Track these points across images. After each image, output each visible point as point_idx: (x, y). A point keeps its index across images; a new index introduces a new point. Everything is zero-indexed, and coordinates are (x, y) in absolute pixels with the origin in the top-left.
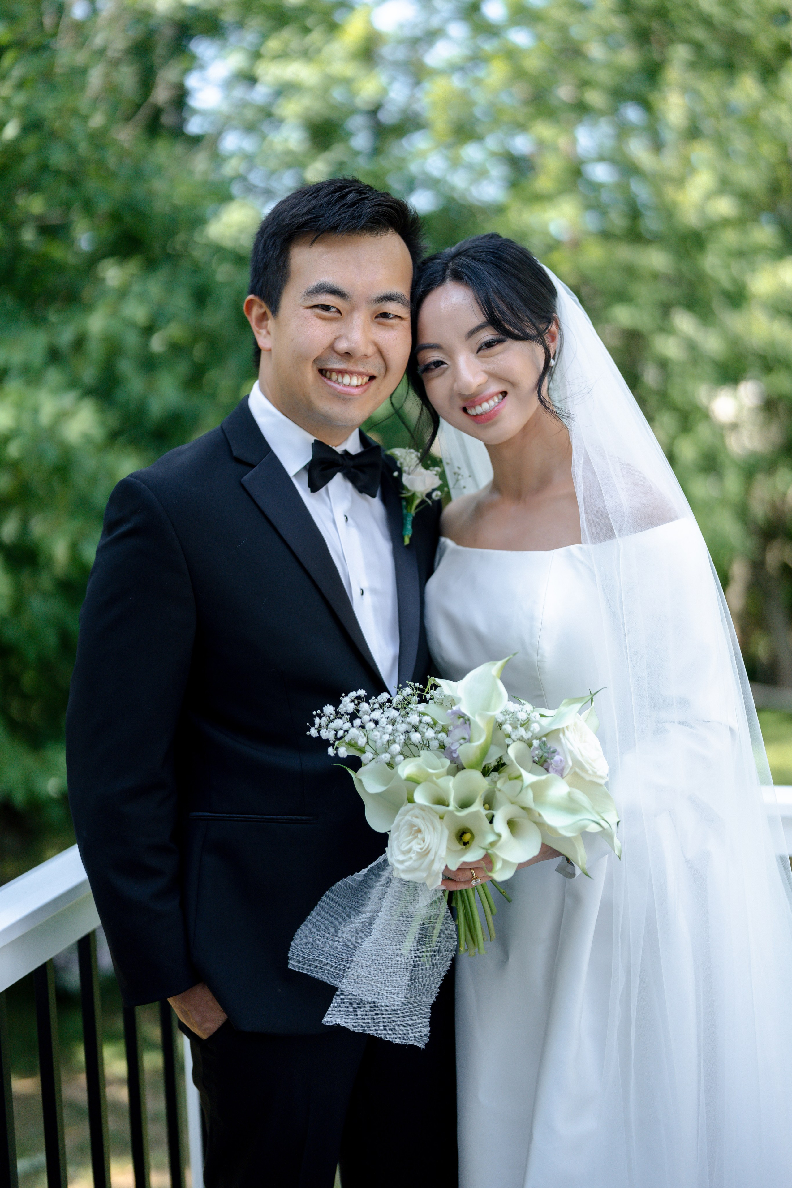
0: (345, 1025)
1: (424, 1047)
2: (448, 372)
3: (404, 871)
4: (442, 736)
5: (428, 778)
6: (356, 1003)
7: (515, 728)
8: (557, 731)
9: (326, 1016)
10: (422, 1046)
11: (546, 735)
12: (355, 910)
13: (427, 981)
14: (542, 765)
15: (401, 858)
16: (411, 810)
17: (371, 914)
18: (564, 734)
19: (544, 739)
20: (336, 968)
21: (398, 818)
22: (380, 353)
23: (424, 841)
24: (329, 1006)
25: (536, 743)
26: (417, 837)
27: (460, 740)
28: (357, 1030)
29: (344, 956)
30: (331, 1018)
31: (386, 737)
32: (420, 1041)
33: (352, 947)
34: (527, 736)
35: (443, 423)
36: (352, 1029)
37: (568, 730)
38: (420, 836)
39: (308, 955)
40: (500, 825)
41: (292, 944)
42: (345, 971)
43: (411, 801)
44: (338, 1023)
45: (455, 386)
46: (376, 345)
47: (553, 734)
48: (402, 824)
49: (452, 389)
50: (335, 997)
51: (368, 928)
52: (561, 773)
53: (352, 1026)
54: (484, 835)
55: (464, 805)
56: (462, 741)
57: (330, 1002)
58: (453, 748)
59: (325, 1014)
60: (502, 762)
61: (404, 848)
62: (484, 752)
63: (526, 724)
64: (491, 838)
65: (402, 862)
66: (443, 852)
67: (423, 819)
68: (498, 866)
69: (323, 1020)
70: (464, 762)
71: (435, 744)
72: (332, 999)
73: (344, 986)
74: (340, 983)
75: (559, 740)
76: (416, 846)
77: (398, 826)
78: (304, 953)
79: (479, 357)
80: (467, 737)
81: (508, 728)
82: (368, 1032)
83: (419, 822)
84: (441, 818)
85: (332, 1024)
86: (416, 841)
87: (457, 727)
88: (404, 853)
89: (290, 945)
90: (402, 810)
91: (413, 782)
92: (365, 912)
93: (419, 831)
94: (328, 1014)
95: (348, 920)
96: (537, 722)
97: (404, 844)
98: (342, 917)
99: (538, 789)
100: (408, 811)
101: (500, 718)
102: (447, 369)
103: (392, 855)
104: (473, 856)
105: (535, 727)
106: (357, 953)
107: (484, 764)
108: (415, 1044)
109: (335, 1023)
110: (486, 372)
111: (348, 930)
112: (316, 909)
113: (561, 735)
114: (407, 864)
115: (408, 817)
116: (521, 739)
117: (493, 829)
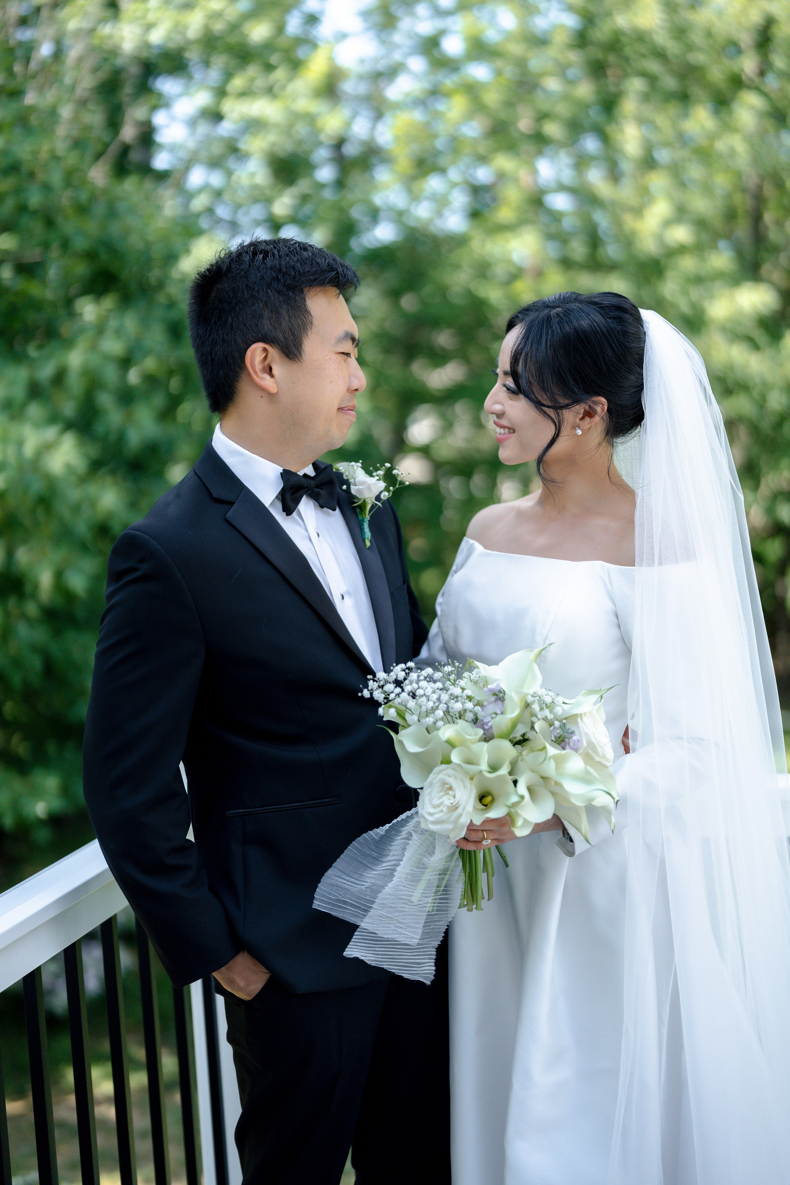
0: (363, 958)
1: (430, 983)
3: (433, 823)
4: (478, 708)
5: (464, 743)
6: (374, 939)
7: (542, 709)
8: (576, 716)
9: (347, 949)
10: (428, 983)
11: (565, 719)
12: (377, 860)
13: (435, 925)
14: (559, 744)
15: (432, 810)
16: (445, 770)
17: (393, 863)
18: (581, 719)
19: (564, 721)
20: (359, 908)
21: (431, 776)
23: (454, 797)
24: (350, 941)
25: (557, 724)
26: (448, 794)
27: (492, 714)
28: (373, 964)
29: (368, 898)
30: (352, 951)
31: (431, 704)
32: (426, 978)
33: (376, 890)
34: (550, 716)
36: (369, 962)
37: (585, 716)
38: (450, 792)
39: (334, 896)
40: (522, 788)
41: (319, 885)
42: (367, 911)
43: (447, 761)
44: (357, 956)
47: (573, 718)
48: (435, 781)
50: (356, 933)
51: (391, 874)
52: (576, 750)
53: (369, 960)
54: (507, 796)
55: (494, 768)
56: (494, 715)
57: (351, 938)
58: (485, 721)
59: (346, 947)
60: (526, 737)
61: (436, 802)
62: (514, 725)
63: (550, 706)
64: (514, 799)
65: (431, 814)
66: (470, 808)
67: (456, 778)
68: (519, 822)
69: (344, 953)
70: (495, 731)
71: (470, 716)
72: (353, 935)
73: (365, 924)
74: (362, 921)
75: (576, 723)
76: (447, 801)
77: (431, 784)
78: (330, 894)
80: (499, 712)
81: (536, 707)
82: (382, 966)
83: (452, 781)
84: (472, 779)
85: (352, 957)
86: (447, 796)
87: (490, 703)
88: (434, 807)
89: (317, 887)
90: (437, 769)
91: (451, 744)
92: (386, 862)
93: (451, 788)
94: (349, 948)
95: (370, 868)
96: (560, 706)
97: (435, 800)
98: (365, 865)
99: (559, 761)
100: (441, 771)
101: (530, 699)
103: (423, 808)
104: (495, 813)
105: (559, 710)
106: (380, 896)
107: (512, 736)
108: (422, 980)
109: (354, 956)
111: (371, 877)
112: (342, 856)
113: (579, 720)
114: (437, 816)
115: (441, 776)
116: (545, 719)
117: (516, 791)
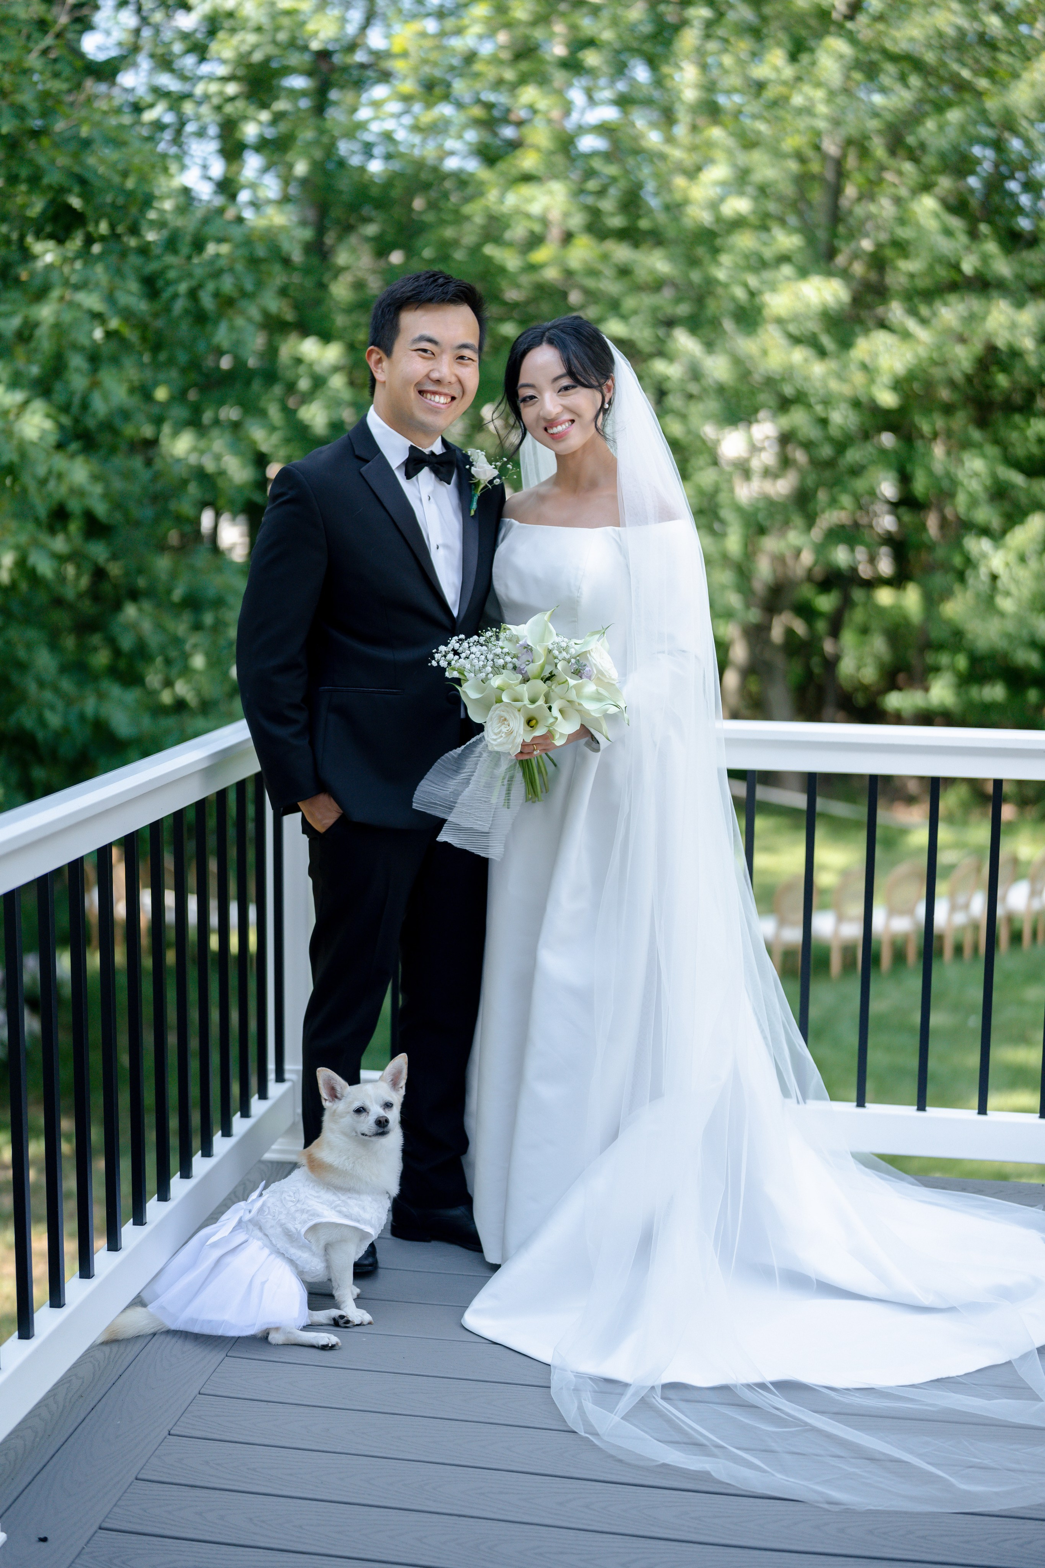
2: (538, 404)
3: (496, 745)
4: (515, 660)
5: (509, 687)
7: (560, 652)
11: (578, 656)
14: (577, 676)
15: (495, 737)
16: (500, 707)
17: (469, 774)
18: (590, 655)
19: (578, 658)
21: (491, 712)
22: (460, 381)
23: (509, 726)
25: (573, 661)
26: (504, 724)
29: (451, 799)
31: (481, 663)
33: (457, 794)
34: (568, 657)
35: (529, 436)
37: (592, 652)
38: (506, 723)
39: (427, 799)
40: (555, 712)
43: (499, 701)
45: (541, 413)
46: (457, 376)
47: (584, 654)
48: (494, 716)
49: (539, 415)
52: (589, 678)
54: (546, 718)
55: (533, 701)
56: (527, 663)
58: (522, 667)
60: (553, 674)
61: (496, 731)
62: (543, 668)
63: (566, 649)
64: (551, 720)
65: (495, 740)
66: (521, 731)
67: (508, 712)
68: (557, 736)
70: (530, 675)
71: (510, 666)
75: (587, 659)
76: (505, 729)
77: (491, 718)
78: (424, 799)
79: (559, 396)
80: (530, 660)
81: (556, 652)
83: (505, 714)
84: (519, 711)
86: (503, 726)
87: (523, 655)
88: (496, 734)
90: (493, 707)
91: (501, 689)
92: (465, 773)
93: (505, 719)
95: (452, 778)
96: (573, 648)
97: (496, 729)
98: (448, 776)
99: (578, 689)
100: (497, 709)
101: (551, 647)
102: (537, 401)
103: (487, 735)
104: (540, 732)
105: (573, 651)
106: (461, 797)
107: (542, 675)
110: (562, 405)
111: (453, 784)
113: (588, 655)
114: (499, 740)
115: (497, 712)
116: (564, 659)
117: (552, 714)
